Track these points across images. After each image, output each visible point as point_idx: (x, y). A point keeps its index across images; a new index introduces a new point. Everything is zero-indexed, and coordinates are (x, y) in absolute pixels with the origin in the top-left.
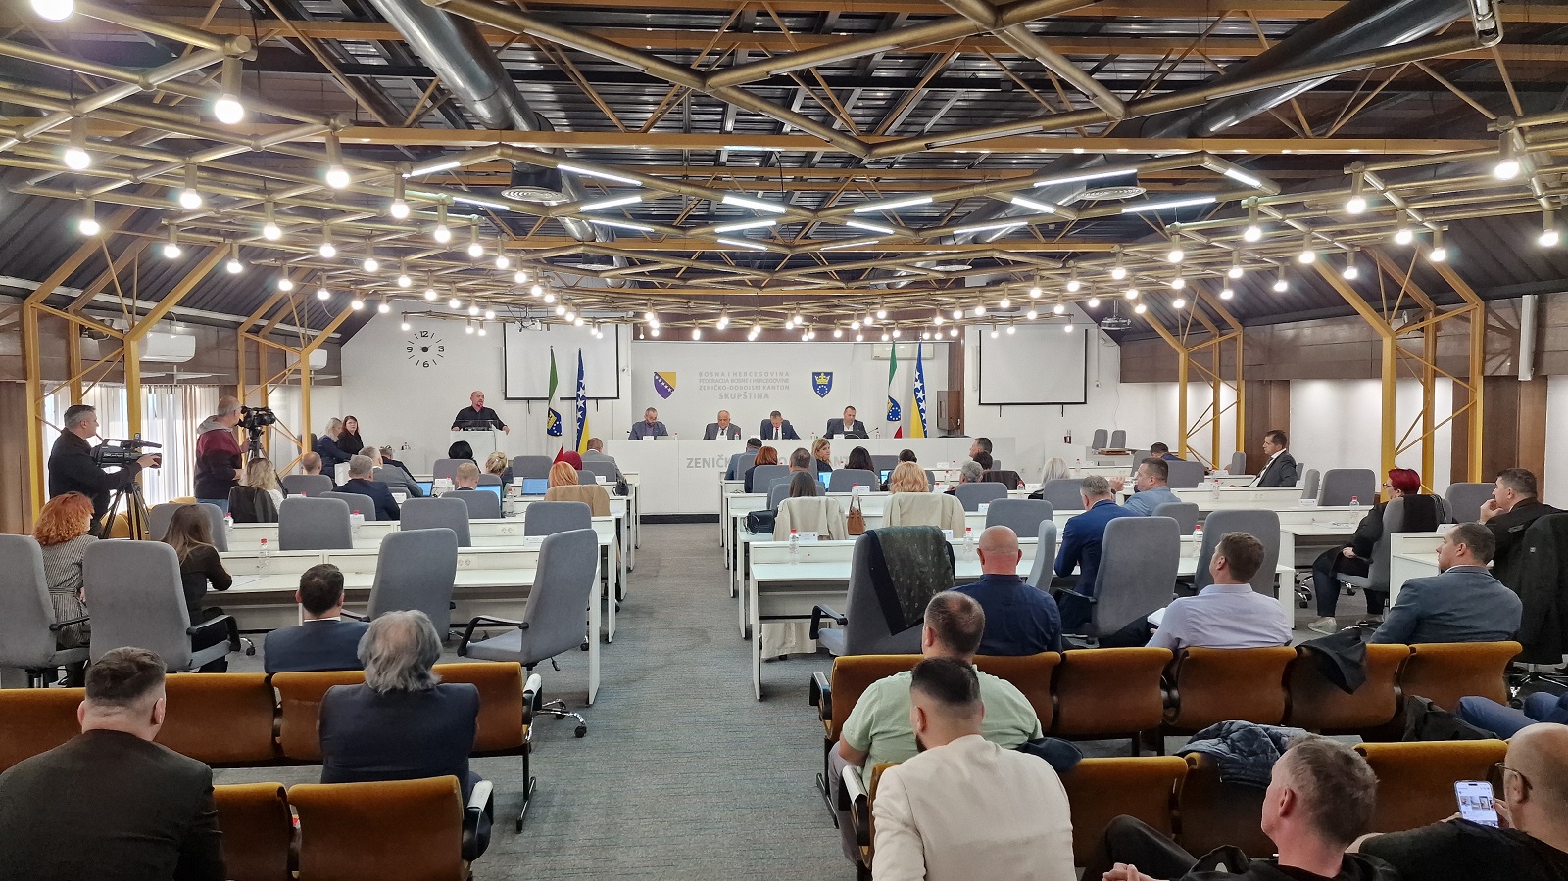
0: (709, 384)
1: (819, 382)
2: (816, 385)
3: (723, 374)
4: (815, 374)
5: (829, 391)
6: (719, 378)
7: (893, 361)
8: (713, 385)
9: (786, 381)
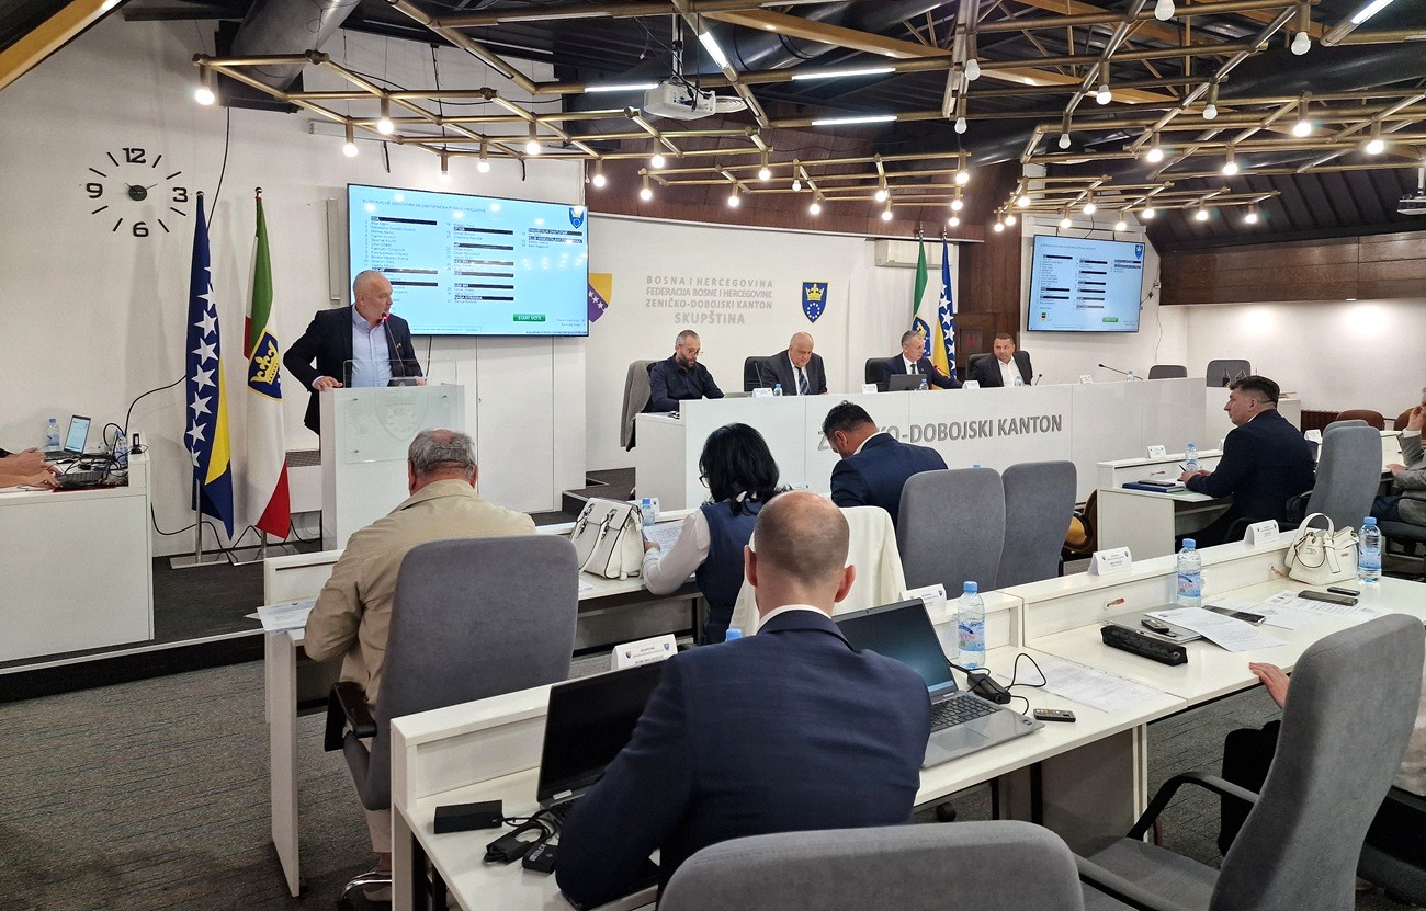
0: (661, 297)
1: (811, 297)
2: (806, 303)
3: (682, 281)
4: (808, 285)
5: (821, 311)
6: (676, 287)
7: (921, 269)
8: (667, 297)
9: (768, 294)
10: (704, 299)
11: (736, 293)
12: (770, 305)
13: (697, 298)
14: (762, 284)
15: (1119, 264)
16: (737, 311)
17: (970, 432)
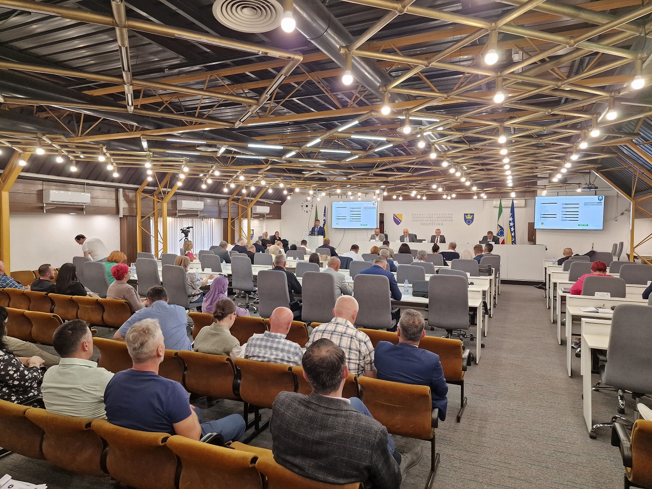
0: (416, 219)
1: (467, 218)
2: (465, 220)
3: (423, 215)
4: (466, 214)
5: (472, 222)
6: (421, 216)
7: (501, 208)
8: (418, 219)
9: (452, 217)
10: (429, 219)
11: (440, 217)
12: (452, 220)
13: (427, 219)
14: (449, 214)
15: (586, 204)
16: (441, 222)
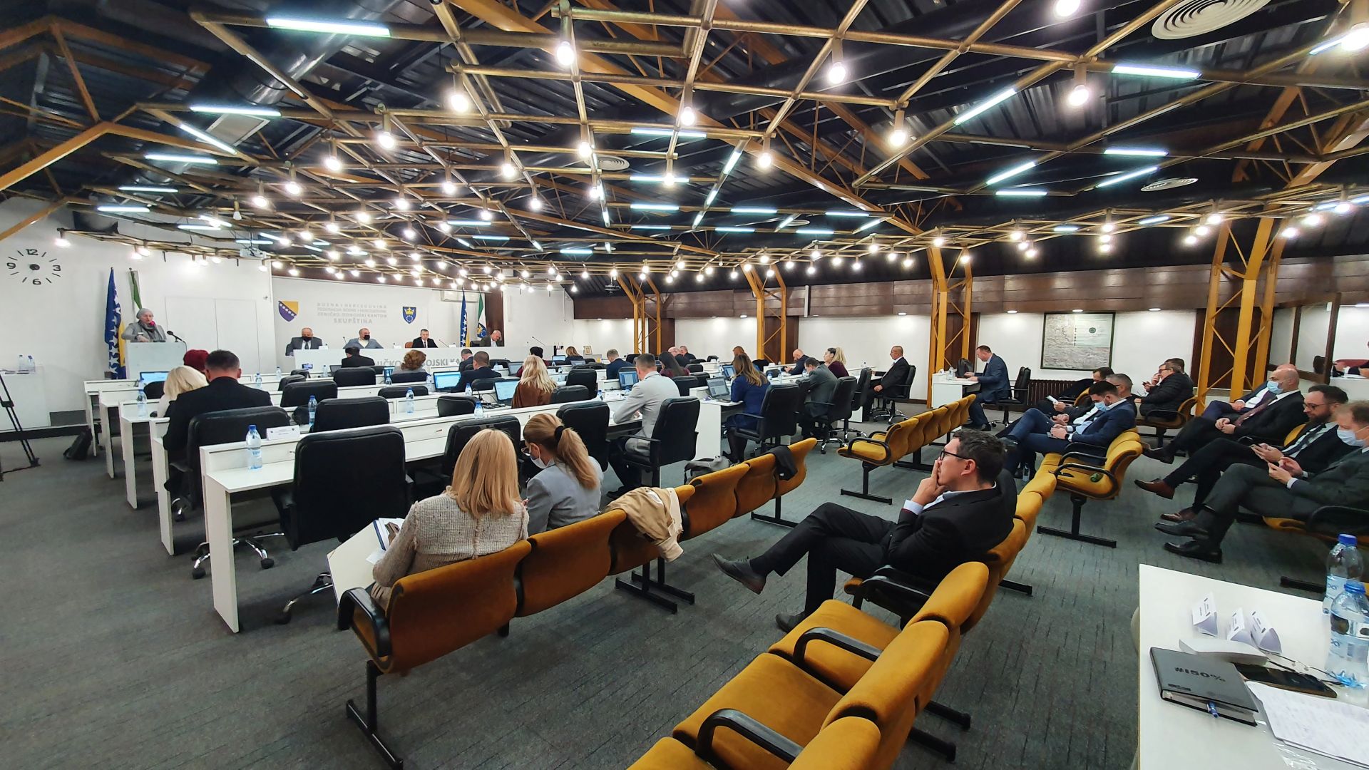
0: (326, 312)
1: (407, 313)
2: (405, 315)
3: (337, 305)
4: (405, 308)
5: (414, 319)
6: (334, 307)
8: (329, 312)
9: (385, 311)
10: (349, 313)
11: (367, 311)
12: (386, 316)
13: (346, 312)
14: (381, 307)
16: (369, 319)
17: (436, 363)
